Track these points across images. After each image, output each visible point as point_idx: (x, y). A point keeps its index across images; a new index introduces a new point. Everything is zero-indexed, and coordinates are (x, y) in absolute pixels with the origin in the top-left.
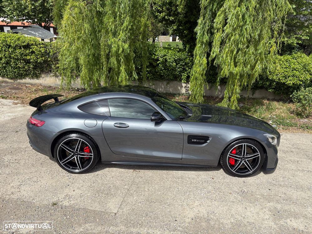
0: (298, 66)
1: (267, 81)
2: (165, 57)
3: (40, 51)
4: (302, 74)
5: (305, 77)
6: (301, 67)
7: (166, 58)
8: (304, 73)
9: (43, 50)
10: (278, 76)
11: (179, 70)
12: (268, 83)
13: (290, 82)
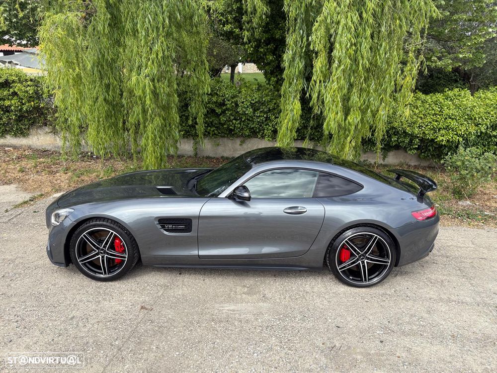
0: (454, 112)
1: (405, 137)
2: (235, 99)
3: (27, 92)
4: (461, 125)
5: (467, 129)
6: (460, 113)
7: (237, 101)
8: (465, 122)
9: (30, 90)
10: (423, 128)
11: (258, 120)
12: (407, 140)
13: (442, 138)
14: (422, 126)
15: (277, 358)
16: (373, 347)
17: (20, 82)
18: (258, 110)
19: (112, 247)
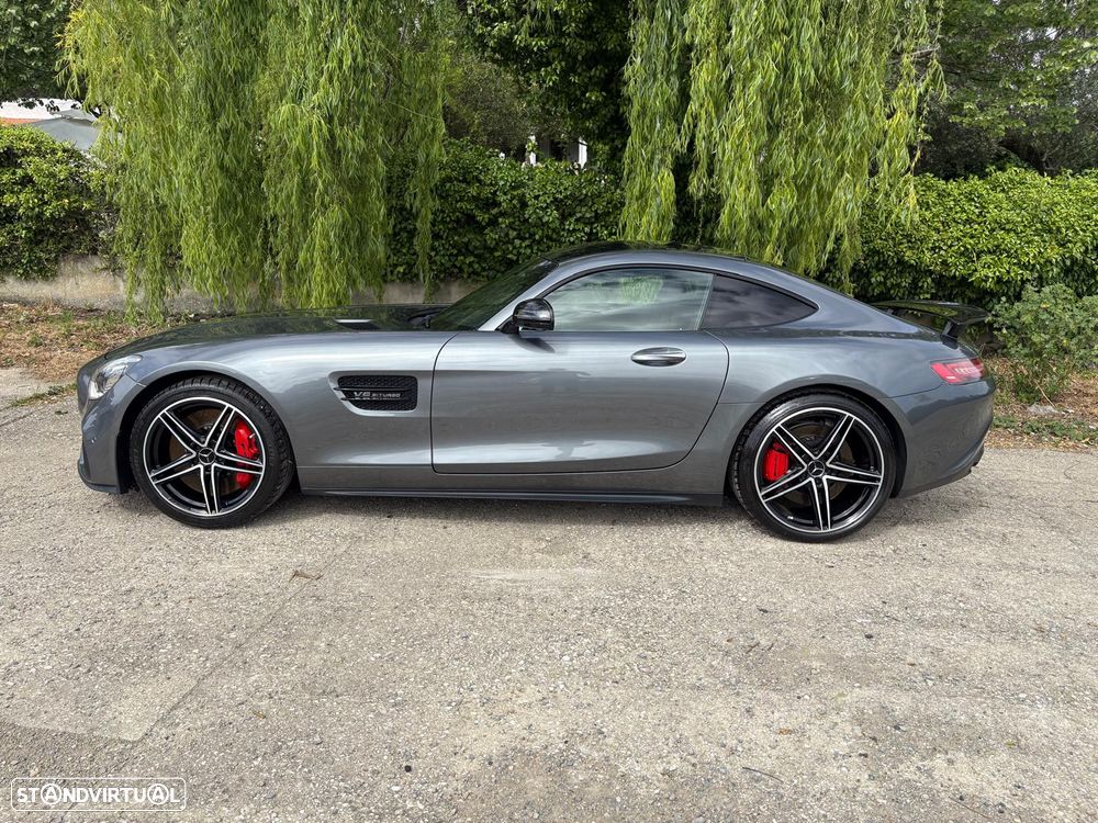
0: (1012, 215)
1: (901, 273)
2: (519, 192)
3: (53, 175)
4: (1028, 242)
5: (1040, 252)
6: (1023, 216)
7: (524, 195)
8: (1036, 238)
9: (62, 172)
10: (942, 252)
11: (572, 239)
12: (906, 282)
13: (986, 272)
14: (941, 248)
15: (618, 664)
16: (849, 647)
17: (39, 152)
18: (571, 215)
19: (229, 445)
